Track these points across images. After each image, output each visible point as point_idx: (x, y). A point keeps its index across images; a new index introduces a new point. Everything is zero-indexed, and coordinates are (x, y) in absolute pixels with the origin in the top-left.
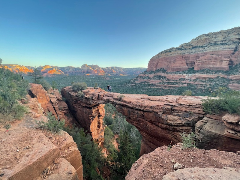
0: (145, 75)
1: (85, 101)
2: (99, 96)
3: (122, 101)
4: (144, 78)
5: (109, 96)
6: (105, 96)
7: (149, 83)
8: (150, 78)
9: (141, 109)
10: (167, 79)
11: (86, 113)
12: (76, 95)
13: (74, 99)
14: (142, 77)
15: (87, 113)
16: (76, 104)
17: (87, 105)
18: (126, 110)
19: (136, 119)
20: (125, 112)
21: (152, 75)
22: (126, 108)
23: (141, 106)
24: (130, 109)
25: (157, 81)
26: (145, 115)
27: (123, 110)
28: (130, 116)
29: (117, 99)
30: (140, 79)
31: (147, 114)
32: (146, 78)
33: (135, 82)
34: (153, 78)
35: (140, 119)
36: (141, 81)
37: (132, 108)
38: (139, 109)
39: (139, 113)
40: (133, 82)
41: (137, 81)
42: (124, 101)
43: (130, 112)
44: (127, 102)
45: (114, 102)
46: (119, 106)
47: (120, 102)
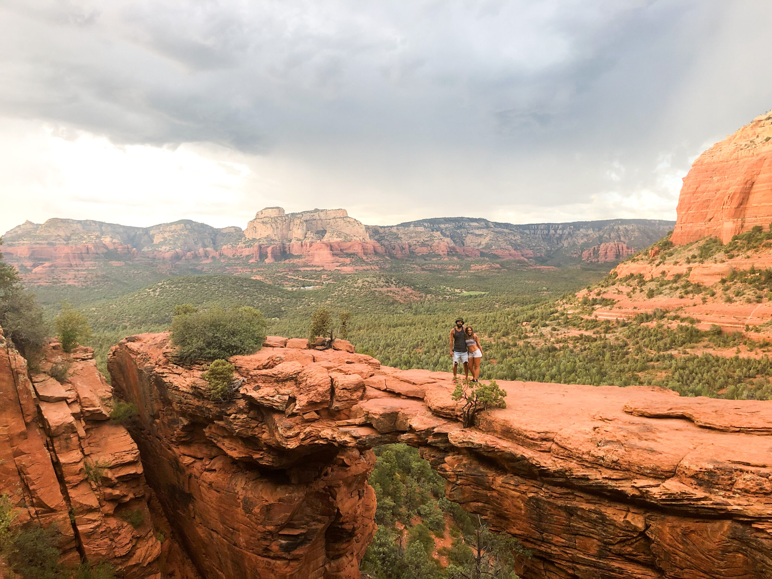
0: (662, 268)
1: (245, 425)
2: (332, 390)
3: (490, 430)
4: (652, 286)
5: (398, 395)
6: (371, 392)
7: (693, 321)
8: (698, 288)
9: (626, 487)
11: (248, 506)
12: (194, 387)
13: (183, 414)
14: (642, 283)
15: (257, 510)
16: (194, 450)
17: (256, 456)
18: (518, 494)
19: (594, 565)
20: (506, 510)
21: (714, 265)
22: (512, 482)
23: (628, 470)
24: (543, 489)
25: (750, 306)
26: (665, 541)
27: (495, 494)
28: (543, 541)
29: (451, 412)
30: (628, 294)
31: (678, 530)
32: (667, 291)
33: (590, 314)
34: (720, 285)
35: (623, 566)
36: (635, 308)
37: (560, 480)
38: (610, 488)
39: (613, 523)
40: (579, 313)
41: (608, 307)
42: (499, 427)
43: (544, 510)
44: (522, 436)
45: (434, 430)
46: (465, 466)
47: (473, 433)
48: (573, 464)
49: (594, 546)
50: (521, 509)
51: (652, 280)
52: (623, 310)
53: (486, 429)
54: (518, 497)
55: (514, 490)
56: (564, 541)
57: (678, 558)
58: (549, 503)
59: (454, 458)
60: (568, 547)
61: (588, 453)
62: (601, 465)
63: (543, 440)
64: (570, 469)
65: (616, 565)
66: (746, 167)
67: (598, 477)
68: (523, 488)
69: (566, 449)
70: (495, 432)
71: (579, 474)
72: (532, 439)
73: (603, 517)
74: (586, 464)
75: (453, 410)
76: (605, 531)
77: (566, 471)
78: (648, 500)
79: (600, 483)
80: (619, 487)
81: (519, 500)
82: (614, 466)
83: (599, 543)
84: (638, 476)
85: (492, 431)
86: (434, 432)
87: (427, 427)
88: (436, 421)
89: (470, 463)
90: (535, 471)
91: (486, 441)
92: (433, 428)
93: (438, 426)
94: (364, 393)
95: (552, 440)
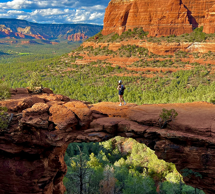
0: (100, 44)
4: (96, 51)
6: (95, 115)
7: (110, 64)
8: (112, 52)
10: (151, 53)
14: (92, 50)
18: (197, 154)
20: (189, 160)
21: (116, 43)
22: (195, 150)
24: (209, 151)
25: (128, 58)
27: (184, 155)
29: (150, 122)
30: (88, 54)
32: (101, 53)
33: (74, 62)
34: (118, 50)
36: (91, 59)
40: (70, 62)
41: (81, 59)
42: (184, 128)
43: (210, 158)
44: (198, 131)
45: (146, 131)
46: (169, 145)
47: (173, 131)
50: (197, 159)
51: (96, 49)
52: (86, 60)
55: (195, 152)
58: (213, 156)
59: (161, 142)
63: (207, 132)
66: (126, 6)
72: (203, 132)
81: (197, 156)
85: (180, 130)
86: (147, 132)
87: (143, 130)
88: (145, 127)
89: (170, 144)
90: (207, 144)
91: (182, 135)
92: (146, 130)
93: (147, 129)
94: (93, 116)
95: (210, 131)
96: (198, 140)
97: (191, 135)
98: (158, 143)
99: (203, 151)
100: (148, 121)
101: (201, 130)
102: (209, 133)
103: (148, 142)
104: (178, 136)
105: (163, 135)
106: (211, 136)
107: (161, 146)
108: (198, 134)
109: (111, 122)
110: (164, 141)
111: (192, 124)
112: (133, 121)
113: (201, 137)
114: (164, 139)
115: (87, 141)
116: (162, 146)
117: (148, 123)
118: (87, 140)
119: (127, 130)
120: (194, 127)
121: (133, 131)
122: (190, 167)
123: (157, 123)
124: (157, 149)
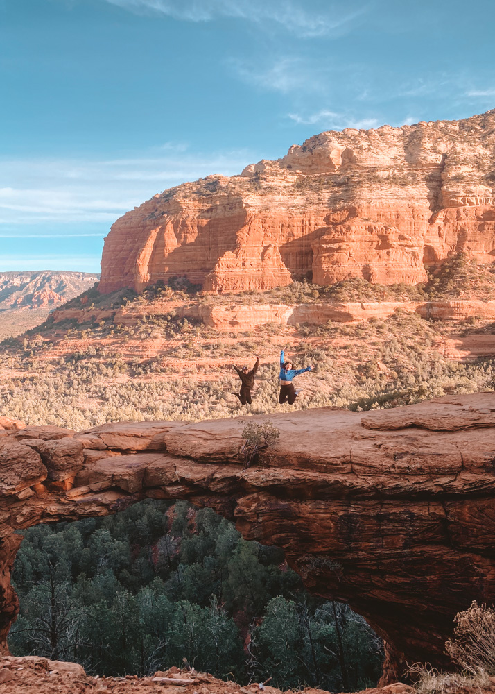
6: (91, 454)
18: (329, 515)
19: (399, 555)
20: (313, 533)
22: (323, 507)
23: (429, 473)
24: (352, 505)
26: (464, 520)
27: (301, 521)
28: (351, 550)
29: (221, 456)
31: (476, 509)
35: (424, 549)
37: (371, 494)
38: (418, 491)
39: (420, 518)
42: (295, 460)
43: (356, 524)
44: (325, 463)
45: (214, 477)
46: (266, 503)
47: (272, 470)
48: (383, 478)
49: (400, 540)
50: (330, 528)
53: (278, 464)
54: (328, 519)
55: (322, 513)
56: (372, 544)
57: (475, 529)
58: (362, 516)
59: (249, 499)
60: (376, 548)
61: (393, 466)
62: (407, 474)
63: (344, 463)
64: (382, 483)
65: (418, 550)
67: (408, 484)
68: (333, 509)
69: (371, 467)
70: (293, 465)
71: (391, 485)
72: (336, 464)
73: (412, 515)
74: (395, 476)
75: (223, 453)
76: (411, 526)
77: (378, 485)
78: (451, 492)
79: (411, 488)
80: (426, 488)
81: (328, 521)
82: (419, 472)
83: (405, 537)
84: (438, 476)
85: (287, 465)
86: (216, 478)
87: (206, 476)
88: (210, 468)
89: (269, 500)
90: (347, 491)
91: (293, 475)
92: (212, 475)
93: (215, 472)
94: (85, 457)
95: (351, 462)
96: (326, 484)
97: (312, 475)
98: (241, 500)
99: (341, 508)
100: (216, 453)
101: (331, 461)
102: (349, 466)
103: (219, 503)
104: (285, 480)
105: (251, 480)
106: (352, 472)
107: (250, 507)
108: (326, 470)
109: (129, 466)
110: (255, 494)
111: (312, 450)
112: (183, 457)
113: (331, 475)
114: (255, 490)
115: (73, 518)
116: (252, 508)
117: (216, 459)
118: (71, 515)
119: (169, 480)
120: (317, 455)
121: (183, 481)
122: (316, 550)
123: (236, 456)
124: (240, 515)
